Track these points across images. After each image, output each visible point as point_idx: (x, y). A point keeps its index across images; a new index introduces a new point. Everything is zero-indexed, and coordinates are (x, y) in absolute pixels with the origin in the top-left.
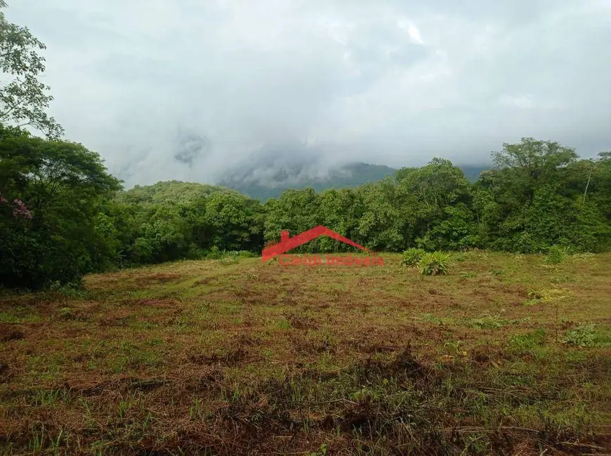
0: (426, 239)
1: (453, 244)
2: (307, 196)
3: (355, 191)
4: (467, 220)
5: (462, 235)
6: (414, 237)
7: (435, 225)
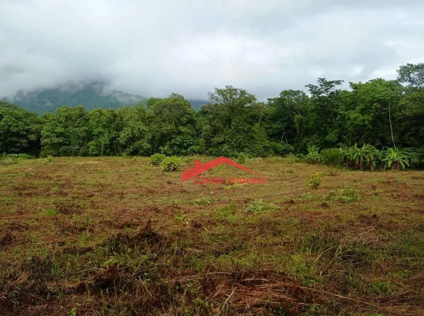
0: (166, 147)
1: (184, 151)
2: (78, 112)
3: (117, 112)
4: (192, 136)
5: (189, 145)
6: (159, 146)
7: (173, 138)
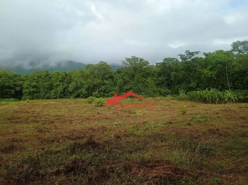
0: (96, 93)
1: (106, 94)
2: (45, 73)
3: (68, 73)
5: (110, 91)
6: (92, 92)
7: (100, 87)
